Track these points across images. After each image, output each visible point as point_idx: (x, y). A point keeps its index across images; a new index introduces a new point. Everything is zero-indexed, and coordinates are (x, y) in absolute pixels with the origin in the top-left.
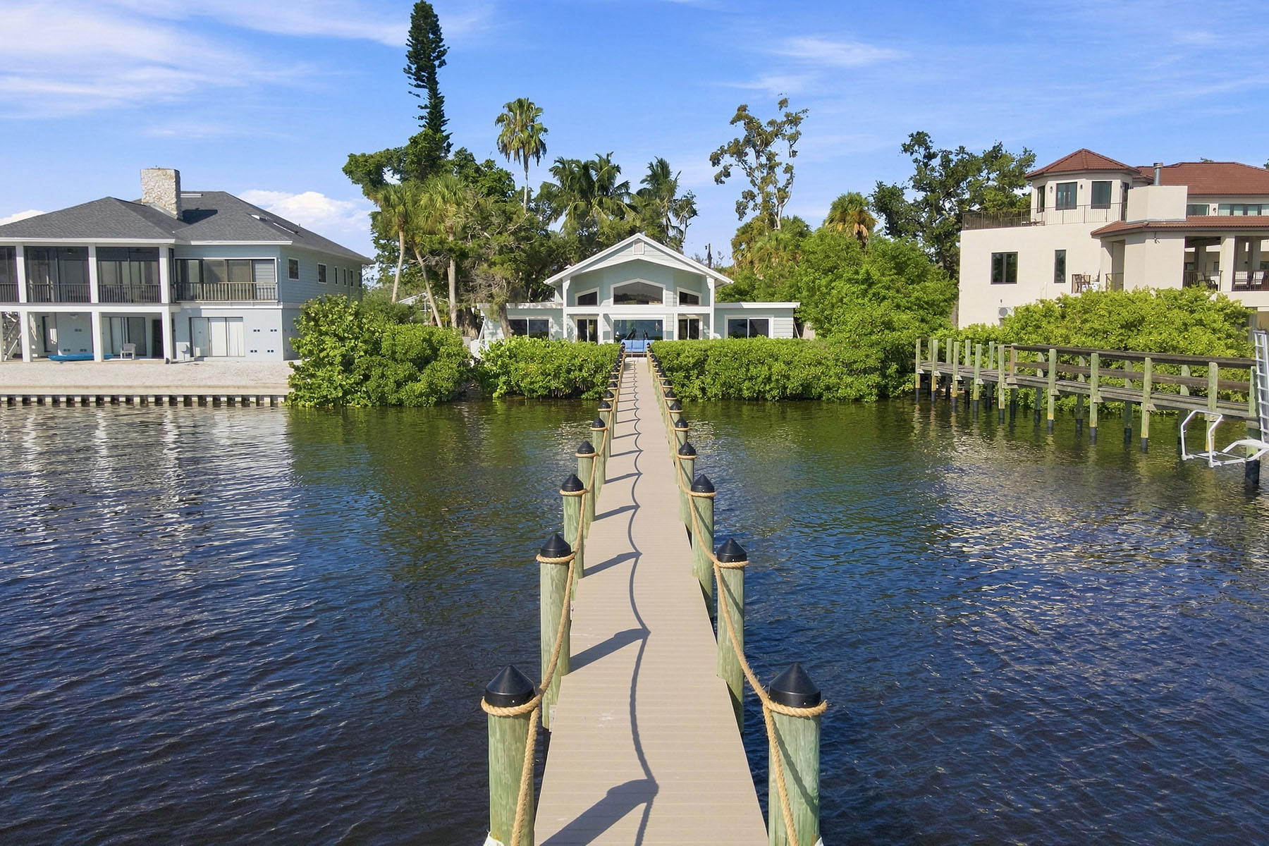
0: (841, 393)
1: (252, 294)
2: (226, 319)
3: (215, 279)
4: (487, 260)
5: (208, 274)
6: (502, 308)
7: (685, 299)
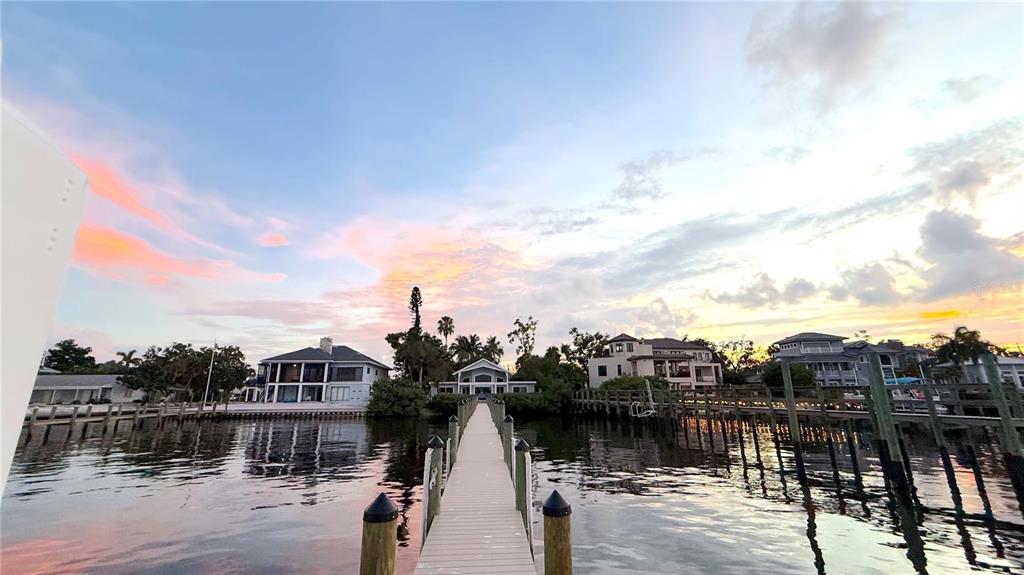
0: (549, 409)
1: (354, 379)
2: (344, 387)
5: (340, 372)
6: (438, 383)
7: (499, 380)
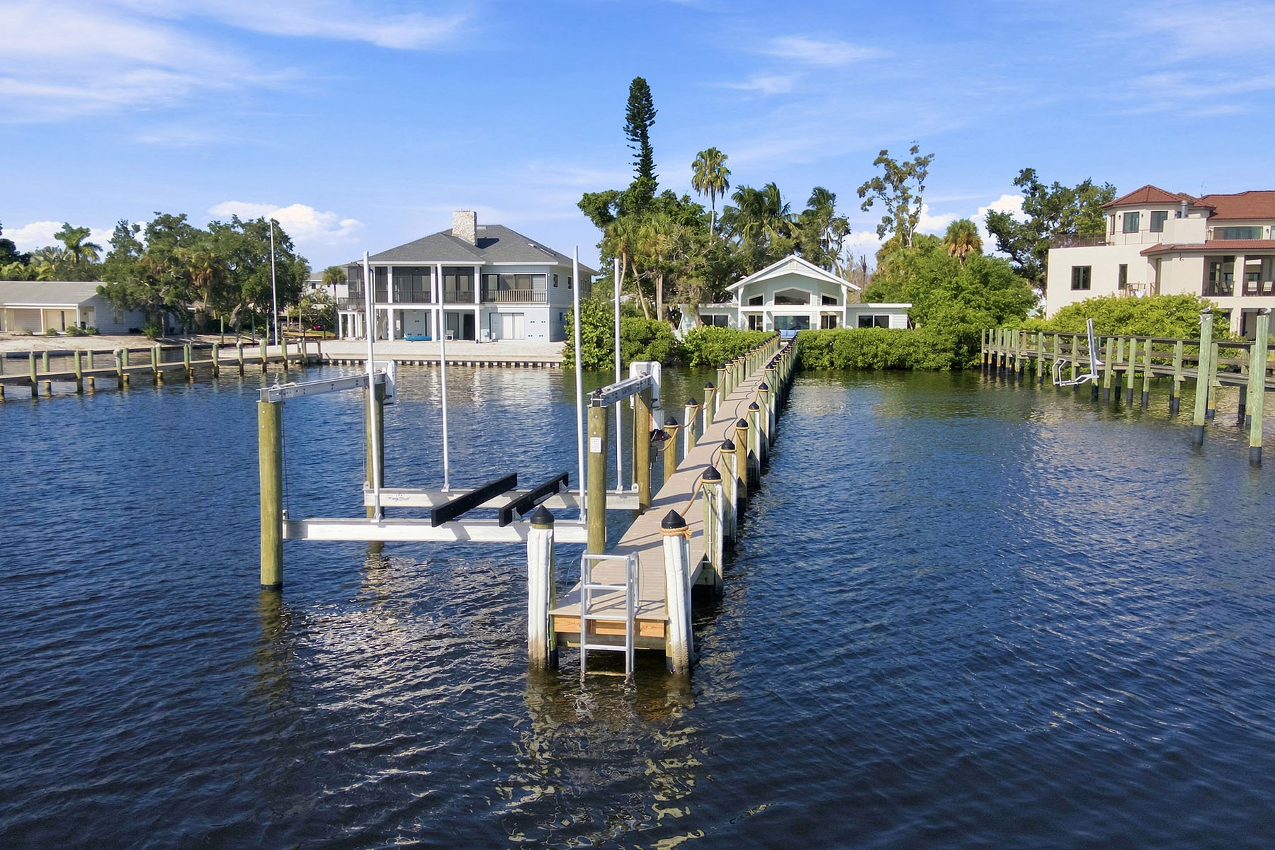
0: (925, 365)
1: (530, 297)
2: (513, 314)
3: (507, 287)
4: (685, 274)
5: (502, 284)
6: (696, 307)
7: (826, 301)
